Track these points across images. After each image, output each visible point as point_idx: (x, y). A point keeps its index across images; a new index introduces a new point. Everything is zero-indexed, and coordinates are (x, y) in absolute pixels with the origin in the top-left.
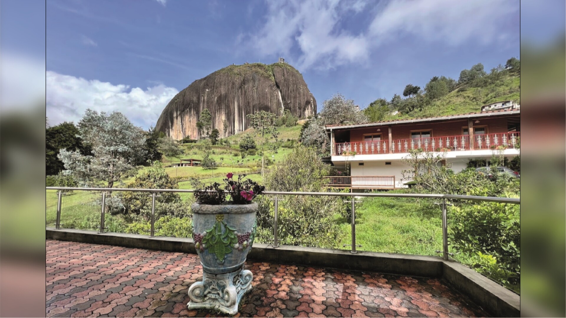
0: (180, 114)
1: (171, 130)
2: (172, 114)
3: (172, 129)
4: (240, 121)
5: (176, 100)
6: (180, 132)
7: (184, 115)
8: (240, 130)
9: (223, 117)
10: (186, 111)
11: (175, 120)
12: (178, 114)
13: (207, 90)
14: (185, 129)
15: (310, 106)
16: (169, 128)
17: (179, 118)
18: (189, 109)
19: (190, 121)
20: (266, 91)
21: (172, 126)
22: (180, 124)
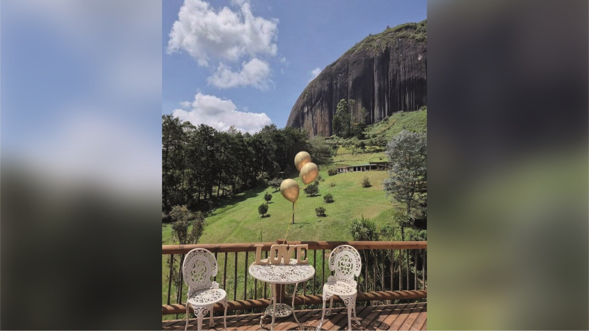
0: (311, 110)
2: (303, 111)
3: (303, 126)
4: (382, 106)
6: (311, 128)
7: (315, 110)
9: (360, 105)
10: (317, 104)
11: (306, 117)
12: (309, 109)
13: (340, 75)
14: (317, 125)
16: (300, 126)
17: (310, 114)
19: (321, 115)
20: (419, 59)
21: (303, 123)
22: (311, 119)
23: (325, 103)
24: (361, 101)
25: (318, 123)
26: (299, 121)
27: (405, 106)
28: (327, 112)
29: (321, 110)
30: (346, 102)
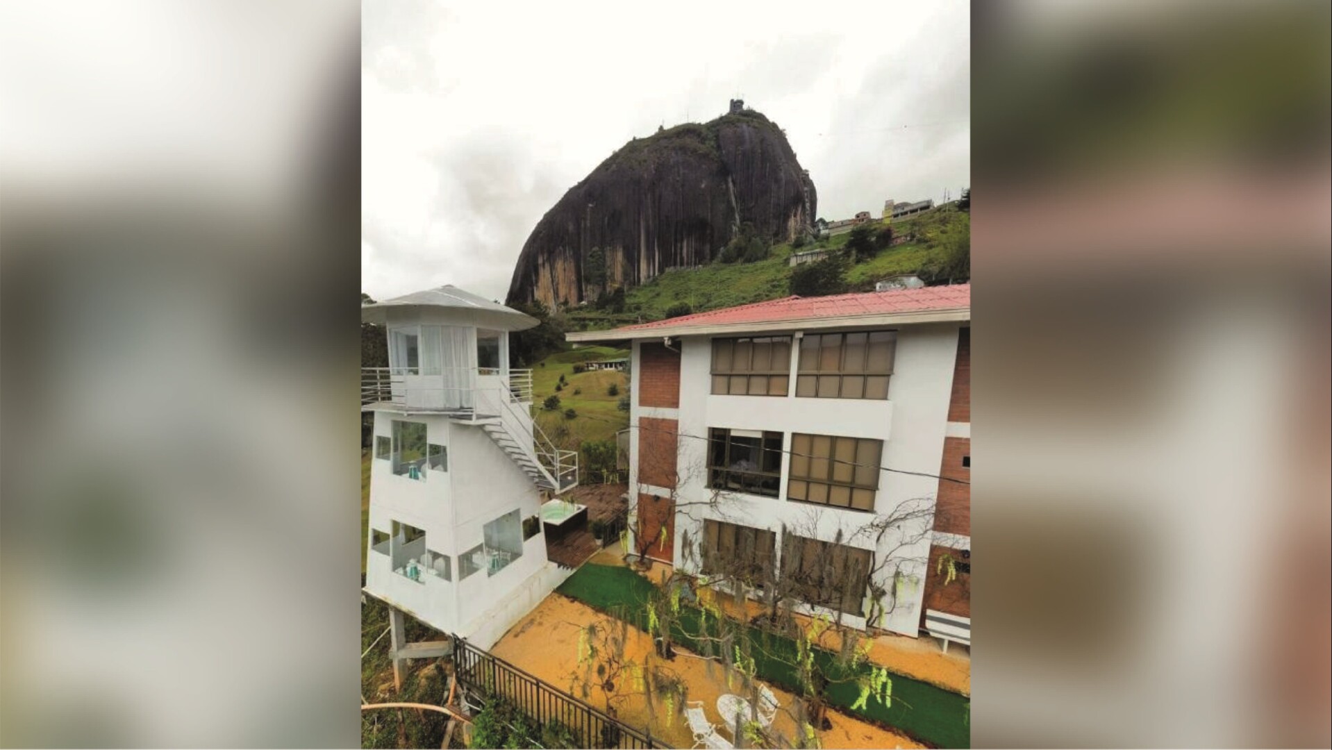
0: (549, 259)
1: (535, 288)
2: (536, 260)
3: (537, 286)
4: (650, 259)
5: (541, 232)
6: (549, 291)
7: (554, 261)
8: (649, 277)
9: (620, 256)
10: (557, 251)
11: (541, 271)
12: (545, 258)
13: (590, 205)
14: (558, 284)
15: (800, 209)
16: (532, 286)
17: (547, 266)
18: (563, 247)
19: (565, 270)
20: (703, 186)
21: (537, 282)
22: (549, 276)
23: (569, 250)
24: (621, 249)
25: (560, 281)
26: (531, 276)
27: (682, 259)
28: (572, 264)
29: (564, 262)
30: (600, 253)
